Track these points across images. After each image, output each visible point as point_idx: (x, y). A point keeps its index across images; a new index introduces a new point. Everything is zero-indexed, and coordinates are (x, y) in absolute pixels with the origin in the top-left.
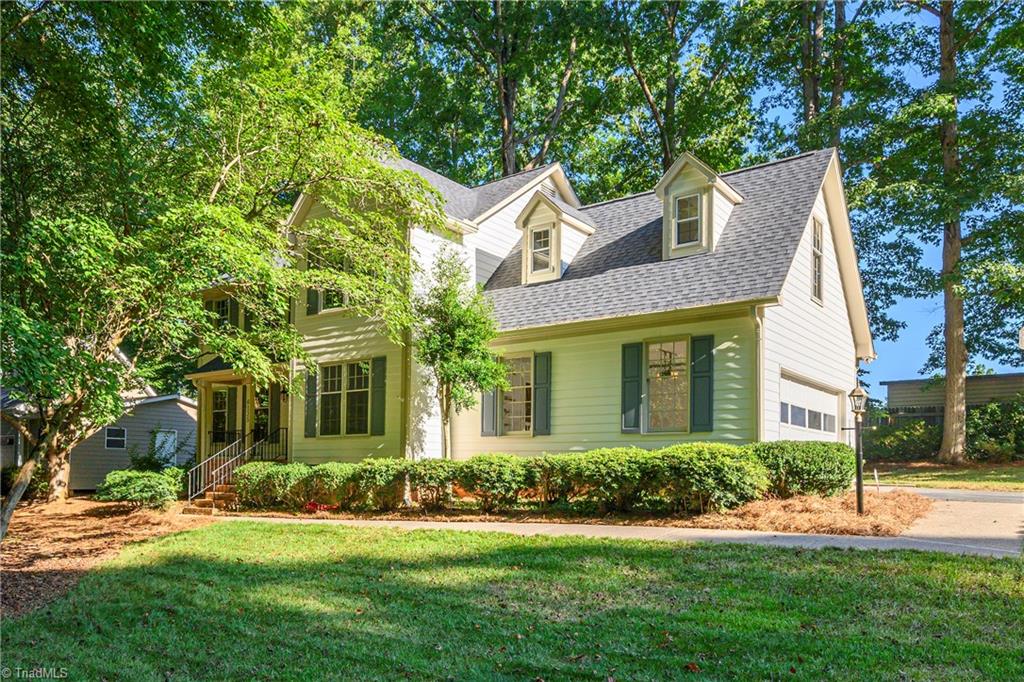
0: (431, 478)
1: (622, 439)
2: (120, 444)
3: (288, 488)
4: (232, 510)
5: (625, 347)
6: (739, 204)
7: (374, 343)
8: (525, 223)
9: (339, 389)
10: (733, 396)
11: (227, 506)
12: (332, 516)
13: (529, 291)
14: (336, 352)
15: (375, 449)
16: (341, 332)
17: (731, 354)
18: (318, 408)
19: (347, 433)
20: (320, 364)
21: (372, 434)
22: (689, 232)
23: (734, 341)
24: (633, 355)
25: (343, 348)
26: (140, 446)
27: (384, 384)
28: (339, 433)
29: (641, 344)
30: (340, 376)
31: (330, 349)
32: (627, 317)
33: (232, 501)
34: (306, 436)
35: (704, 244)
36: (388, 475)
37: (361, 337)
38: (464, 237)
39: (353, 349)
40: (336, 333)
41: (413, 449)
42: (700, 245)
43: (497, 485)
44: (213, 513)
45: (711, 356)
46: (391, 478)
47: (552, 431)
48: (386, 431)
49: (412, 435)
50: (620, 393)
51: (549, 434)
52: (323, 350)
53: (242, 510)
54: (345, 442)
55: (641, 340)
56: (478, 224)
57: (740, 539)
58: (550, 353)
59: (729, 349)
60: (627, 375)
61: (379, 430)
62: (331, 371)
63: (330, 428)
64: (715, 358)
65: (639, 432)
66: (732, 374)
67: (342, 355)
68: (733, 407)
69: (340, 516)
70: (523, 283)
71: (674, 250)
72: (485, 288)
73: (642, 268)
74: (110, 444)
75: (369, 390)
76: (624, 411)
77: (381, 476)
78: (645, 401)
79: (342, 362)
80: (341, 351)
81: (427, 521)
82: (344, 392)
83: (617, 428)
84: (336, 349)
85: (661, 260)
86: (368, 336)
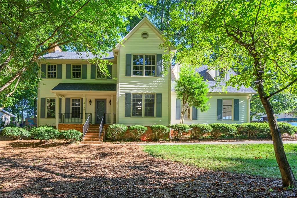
5: (218, 100)
7: (157, 89)
10: (243, 113)
14: (140, 90)
15: (158, 121)
16: (142, 84)
17: (243, 104)
19: (145, 116)
20: (132, 93)
21: (156, 117)
23: (243, 101)
24: (220, 102)
25: (143, 89)
27: (161, 102)
28: (141, 116)
31: (137, 89)
34: (125, 117)
37: (151, 86)
39: (147, 90)
40: (139, 84)
45: (238, 104)
48: (162, 116)
50: (217, 111)
52: (133, 89)
54: (144, 119)
55: (221, 99)
59: (242, 103)
61: (159, 116)
64: (240, 104)
65: (222, 120)
66: (243, 108)
67: (142, 91)
68: (243, 115)
75: (155, 103)
76: (218, 115)
78: (223, 113)
79: (142, 93)
80: (142, 90)
82: (143, 103)
83: (216, 119)
86: (154, 86)
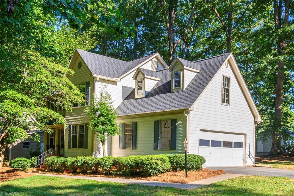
0: (90, 163)
1: (153, 151)
2: (28, 147)
3: (58, 165)
4: (46, 172)
5: (155, 122)
6: (198, 72)
7: (85, 119)
8: (136, 78)
9: (77, 133)
11: (44, 170)
12: (67, 174)
13: (135, 101)
15: (85, 153)
18: (71, 139)
19: (79, 148)
20: (72, 125)
21: (85, 148)
22: (178, 84)
23: (181, 121)
24: (157, 124)
26: (33, 148)
27: (88, 132)
28: (76, 148)
29: (159, 121)
30: (77, 129)
31: (74, 120)
32: (153, 113)
33: (46, 169)
34: (68, 148)
35: (181, 88)
36: (82, 162)
37: (82, 117)
38: (117, 83)
39: (80, 121)
40: (76, 115)
41: (96, 153)
42: (180, 88)
43: (104, 166)
44: (39, 172)
45: (176, 126)
46: (82, 163)
47: (137, 148)
48: (88, 147)
49: (95, 149)
50: (153, 137)
51: (136, 149)
52: (73, 120)
53: (49, 172)
54: (78, 150)
55: (159, 120)
56: (121, 79)
57: (142, 183)
58: (137, 123)
59: (180, 124)
60: (155, 131)
61: (86, 147)
62: (75, 127)
63: (74, 146)
64: (177, 126)
65: (158, 150)
66: (181, 132)
67: (78, 122)
68: (180, 142)
69: (70, 174)
70: (135, 98)
71: (174, 89)
72: (126, 99)
73: (165, 95)
74: (24, 147)
75: (84, 134)
76: (154, 143)
77: (80, 162)
78: (160, 140)
79: (78, 124)
81: (88, 176)
82: (78, 134)
83: (153, 148)
84: (76, 120)
85: (170, 93)
86: (84, 116)
